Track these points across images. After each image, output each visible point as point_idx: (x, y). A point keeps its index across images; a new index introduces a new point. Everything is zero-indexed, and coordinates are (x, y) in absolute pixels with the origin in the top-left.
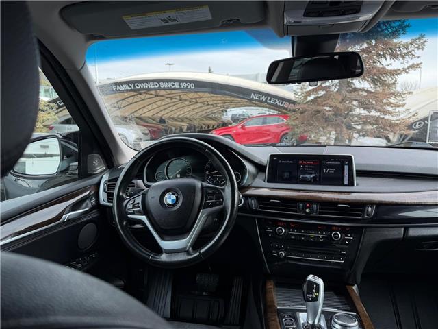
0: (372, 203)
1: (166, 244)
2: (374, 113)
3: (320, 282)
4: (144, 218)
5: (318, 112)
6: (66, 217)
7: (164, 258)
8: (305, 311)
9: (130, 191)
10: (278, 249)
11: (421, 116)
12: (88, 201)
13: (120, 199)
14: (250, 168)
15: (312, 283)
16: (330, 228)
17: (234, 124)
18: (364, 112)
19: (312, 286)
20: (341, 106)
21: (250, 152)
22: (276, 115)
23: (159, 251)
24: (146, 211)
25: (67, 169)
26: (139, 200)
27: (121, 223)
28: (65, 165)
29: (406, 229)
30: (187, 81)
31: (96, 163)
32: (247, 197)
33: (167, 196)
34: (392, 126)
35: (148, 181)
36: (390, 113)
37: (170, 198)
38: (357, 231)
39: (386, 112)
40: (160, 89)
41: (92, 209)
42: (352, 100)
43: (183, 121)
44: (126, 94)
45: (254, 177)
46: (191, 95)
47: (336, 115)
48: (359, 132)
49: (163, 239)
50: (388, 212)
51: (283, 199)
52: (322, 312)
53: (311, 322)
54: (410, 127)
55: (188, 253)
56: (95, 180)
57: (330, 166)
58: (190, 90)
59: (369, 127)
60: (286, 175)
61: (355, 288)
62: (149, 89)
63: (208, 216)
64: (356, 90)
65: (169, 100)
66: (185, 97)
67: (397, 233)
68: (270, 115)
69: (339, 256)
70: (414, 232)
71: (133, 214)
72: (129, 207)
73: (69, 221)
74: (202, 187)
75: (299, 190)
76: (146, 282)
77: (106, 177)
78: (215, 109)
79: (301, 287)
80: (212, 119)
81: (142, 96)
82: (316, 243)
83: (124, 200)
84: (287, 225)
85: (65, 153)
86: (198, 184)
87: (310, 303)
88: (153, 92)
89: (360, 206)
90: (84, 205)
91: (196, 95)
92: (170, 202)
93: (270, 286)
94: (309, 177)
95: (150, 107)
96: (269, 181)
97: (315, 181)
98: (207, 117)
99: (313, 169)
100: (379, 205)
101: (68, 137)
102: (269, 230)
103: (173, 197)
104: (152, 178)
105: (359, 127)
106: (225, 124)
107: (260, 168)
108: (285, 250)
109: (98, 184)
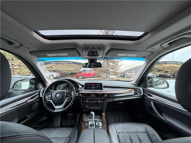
0: (106, 94)
1: (56, 107)
2: (114, 70)
3: (94, 113)
4: (51, 101)
5: (102, 70)
6: (28, 101)
7: (56, 111)
8: (90, 121)
9: (48, 93)
10: (86, 106)
11: (123, 71)
12: (36, 96)
13: (45, 96)
14: (80, 86)
15: (91, 114)
16: (97, 100)
17: (83, 72)
18: (112, 70)
19: (92, 115)
20: (107, 69)
21: (80, 82)
22: (93, 70)
23: (54, 109)
24: (52, 99)
25: (31, 88)
26: (50, 96)
27: (44, 102)
28: (31, 86)
29: (113, 99)
30: (71, 62)
31: (40, 86)
32: (79, 93)
33: (57, 95)
34: (118, 73)
35: (54, 90)
36: (117, 70)
37: (58, 95)
38: (103, 100)
39: (116, 70)
40: (63, 63)
41: (37, 98)
42: (109, 67)
43: (70, 71)
44: (54, 64)
45: (81, 88)
46: (72, 65)
47: (106, 71)
48: (111, 74)
49: (56, 106)
50: (110, 95)
51: (87, 94)
52: (94, 121)
53: (91, 124)
54: (121, 73)
55: (62, 109)
56: (39, 90)
57: (98, 86)
58: (71, 64)
59: (113, 73)
60: (89, 88)
61: (104, 113)
62: (61, 63)
63: (68, 99)
64: (110, 65)
65: (66, 66)
66: (70, 65)
67: (111, 100)
68: (92, 70)
69: (99, 106)
70: (115, 100)
71: (48, 100)
72: (47, 98)
73: (30, 102)
74: (67, 92)
75: (91, 91)
76: (53, 117)
77: (42, 89)
78: (78, 68)
79: (89, 115)
80: (77, 71)
81: (59, 65)
82: (95, 104)
83: (46, 96)
84: (88, 100)
85: (31, 83)
86: (66, 91)
87: (91, 119)
88: (62, 64)
89: (103, 94)
90: (35, 98)
91: (73, 65)
92: (58, 96)
93: (84, 115)
94: (93, 88)
95: (61, 68)
96: (85, 89)
97: (95, 89)
98: (76, 70)
99: (94, 86)
100: (108, 94)
101: (32, 79)
102: (84, 101)
103: (59, 95)
104: (55, 89)
105: (111, 73)
106: (81, 72)
107: (83, 86)
108: (88, 106)
109: (40, 91)
